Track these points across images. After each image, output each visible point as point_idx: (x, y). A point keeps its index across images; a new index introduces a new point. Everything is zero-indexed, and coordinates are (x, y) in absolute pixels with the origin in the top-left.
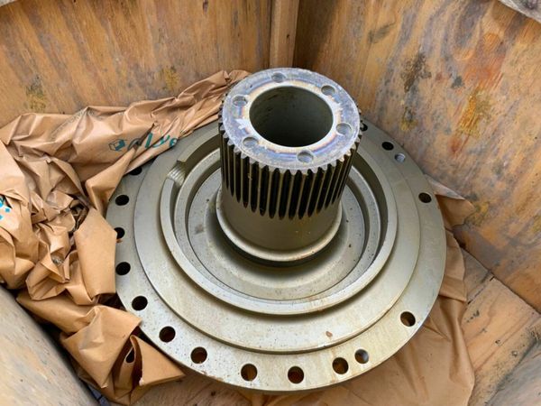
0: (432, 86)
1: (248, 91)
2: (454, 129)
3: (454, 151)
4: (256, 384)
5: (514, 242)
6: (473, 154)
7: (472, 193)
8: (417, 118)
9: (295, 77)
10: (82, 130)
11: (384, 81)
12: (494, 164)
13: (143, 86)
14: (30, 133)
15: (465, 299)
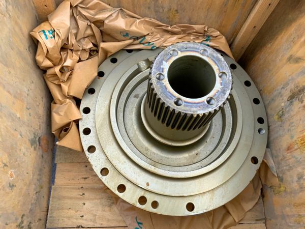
0: (300, 108)
1: (182, 50)
2: (295, 138)
3: (288, 149)
4: (104, 179)
5: (284, 217)
6: (294, 159)
7: (282, 177)
8: (283, 118)
9: (212, 57)
10: (111, 18)
11: (282, 86)
12: (300, 173)
13: (156, 12)
14: (87, 6)
15: (237, 221)
